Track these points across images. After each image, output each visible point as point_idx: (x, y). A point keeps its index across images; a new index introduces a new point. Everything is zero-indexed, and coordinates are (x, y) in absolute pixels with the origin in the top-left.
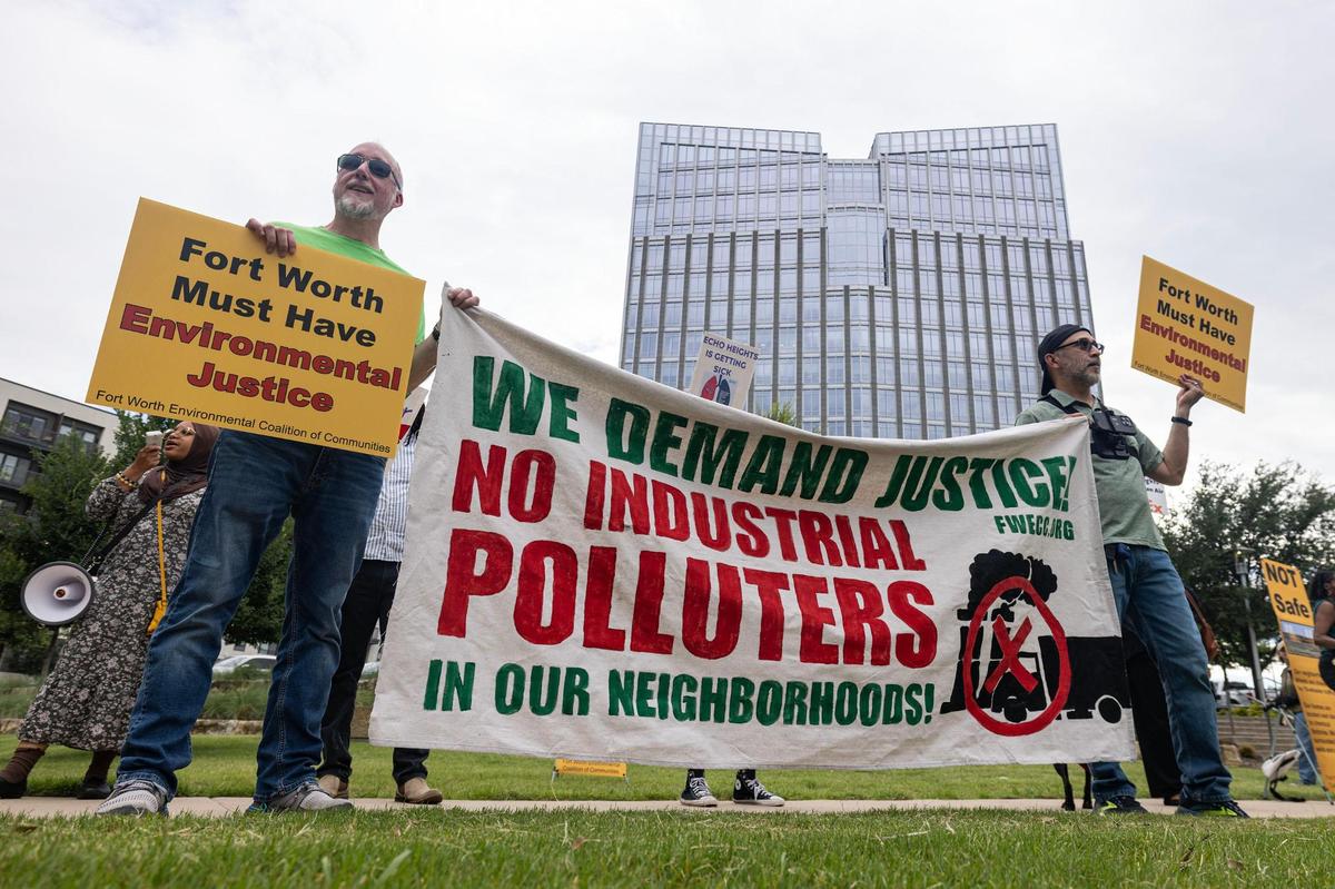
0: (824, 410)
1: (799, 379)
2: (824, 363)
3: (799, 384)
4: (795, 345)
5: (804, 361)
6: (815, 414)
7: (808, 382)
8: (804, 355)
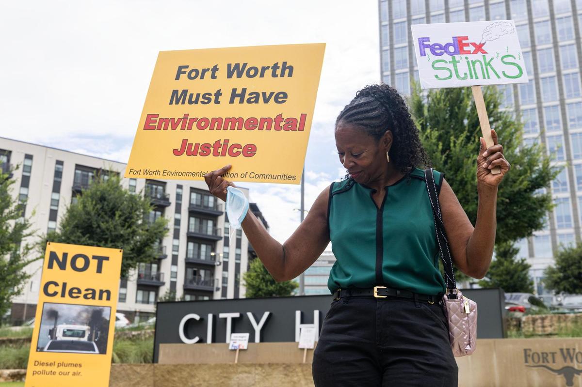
0: (558, 65)
1: (533, 41)
2: (553, 24)
3: (533, 46)
4: (526, 14)
5: (535, 26)
6: (551, 70)
7: (541, 43)
8: (535, 20)
